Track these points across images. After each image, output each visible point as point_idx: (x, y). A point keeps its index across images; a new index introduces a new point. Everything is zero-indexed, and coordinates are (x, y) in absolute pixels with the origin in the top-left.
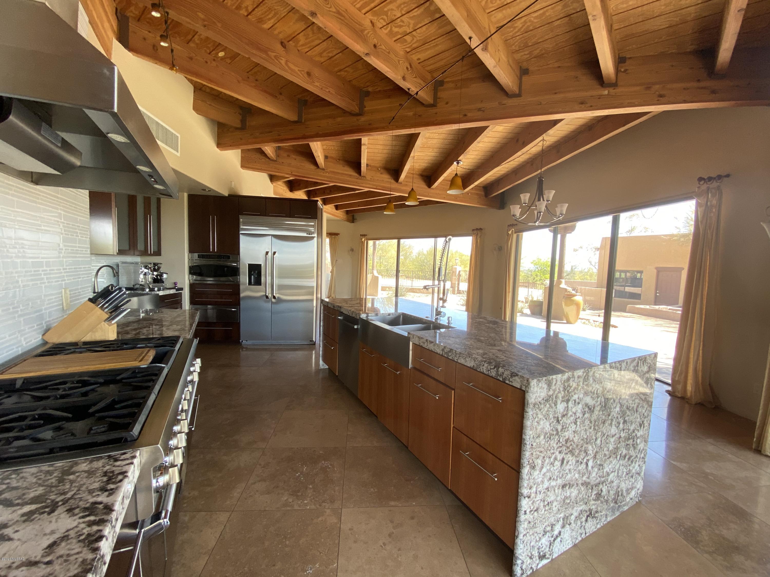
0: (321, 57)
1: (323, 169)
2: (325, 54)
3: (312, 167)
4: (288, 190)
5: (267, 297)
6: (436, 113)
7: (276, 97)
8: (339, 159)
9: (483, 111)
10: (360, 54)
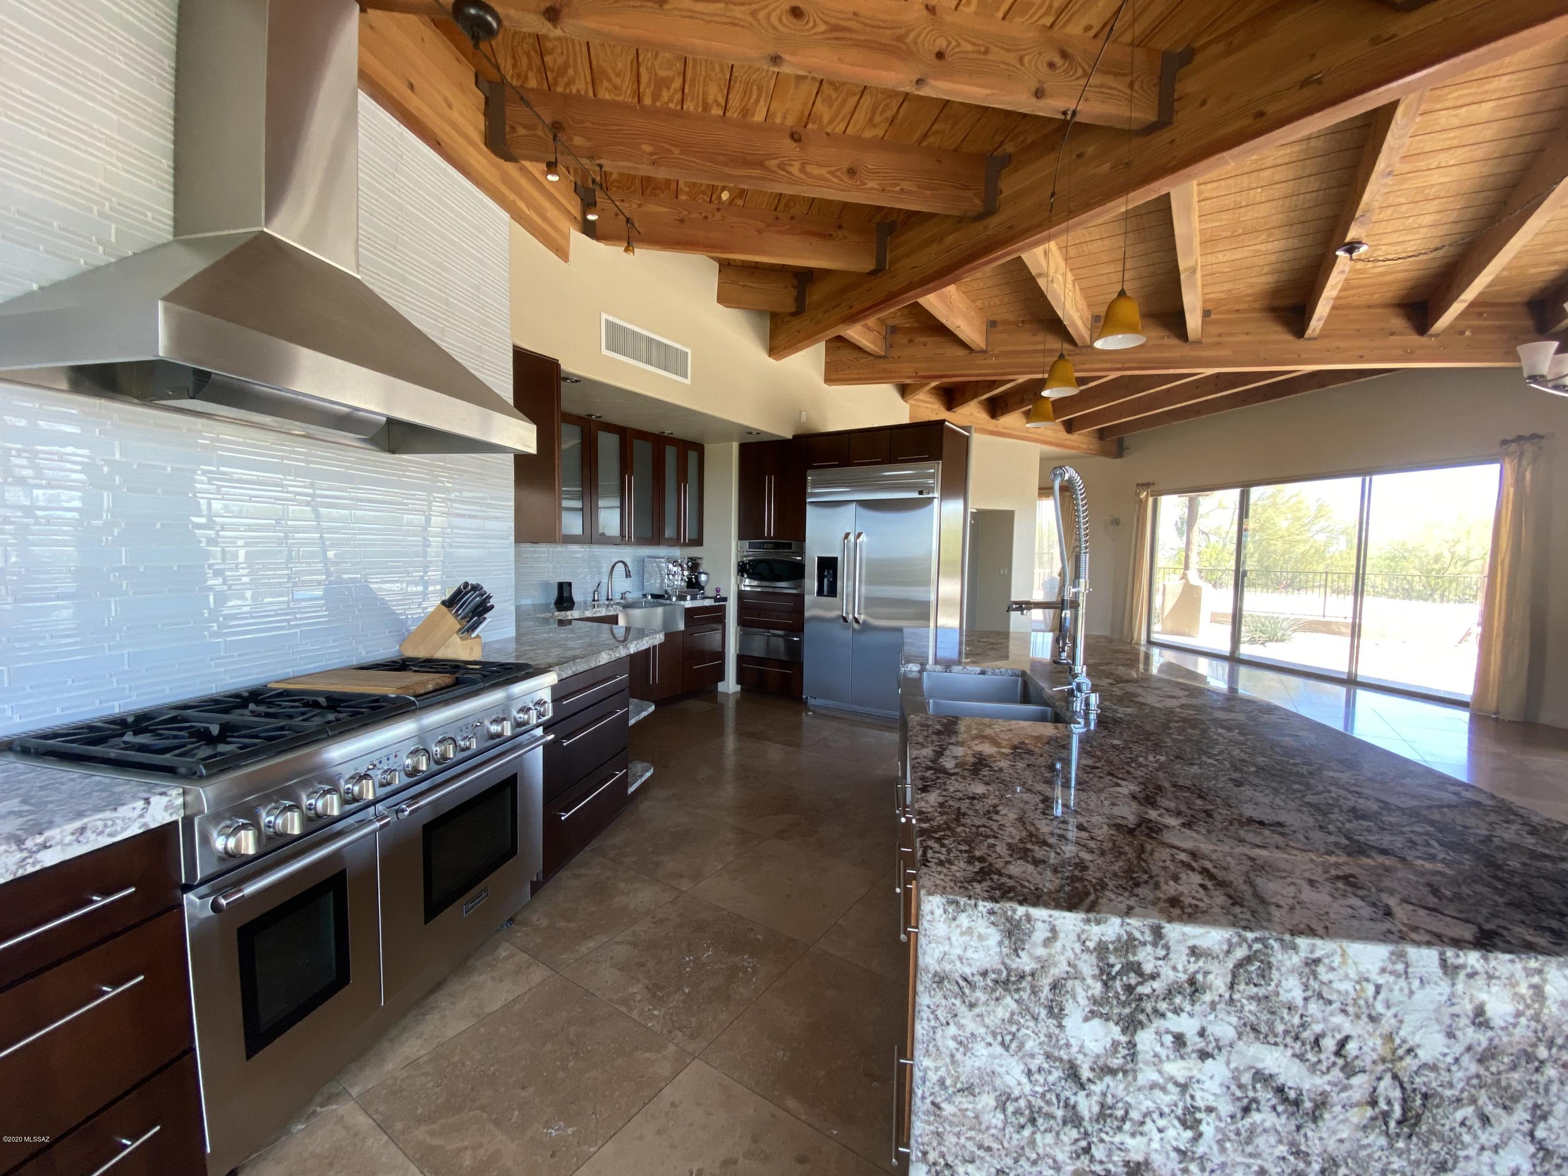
0: (875, 126)
1: (983, 352)
2: (878, 118)
3: (960, 352)
4: (942, 409)
5: (845, 619)
6: (1173, 141)
7: (831, 236)
8: (1023, 322)
9: (1319, 81)
10: (907, 89)
